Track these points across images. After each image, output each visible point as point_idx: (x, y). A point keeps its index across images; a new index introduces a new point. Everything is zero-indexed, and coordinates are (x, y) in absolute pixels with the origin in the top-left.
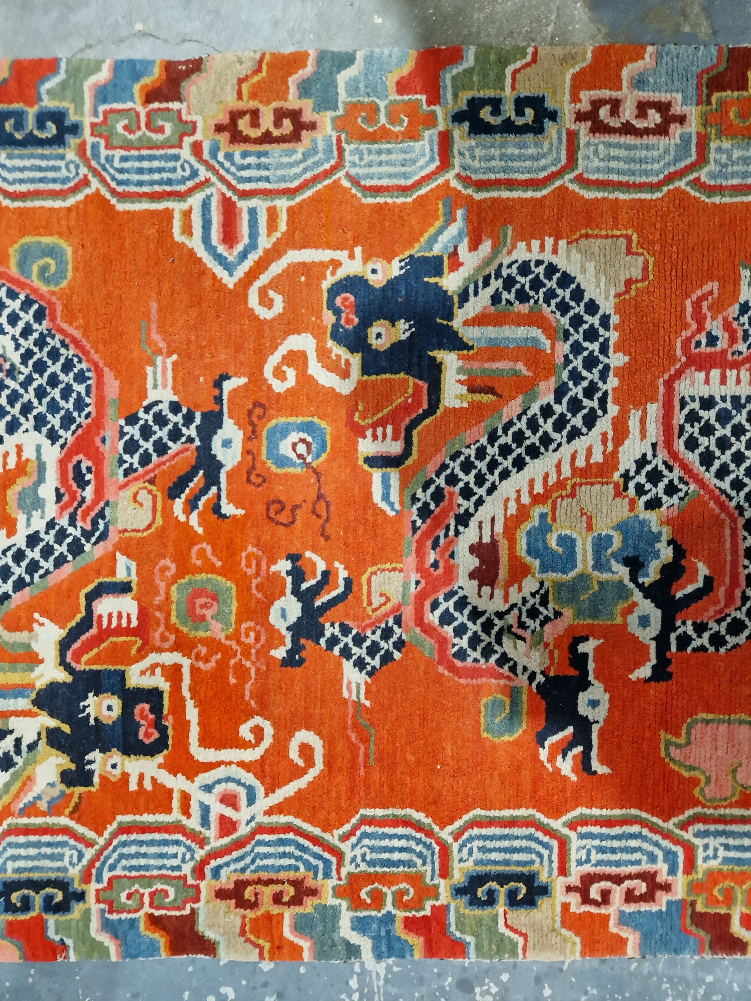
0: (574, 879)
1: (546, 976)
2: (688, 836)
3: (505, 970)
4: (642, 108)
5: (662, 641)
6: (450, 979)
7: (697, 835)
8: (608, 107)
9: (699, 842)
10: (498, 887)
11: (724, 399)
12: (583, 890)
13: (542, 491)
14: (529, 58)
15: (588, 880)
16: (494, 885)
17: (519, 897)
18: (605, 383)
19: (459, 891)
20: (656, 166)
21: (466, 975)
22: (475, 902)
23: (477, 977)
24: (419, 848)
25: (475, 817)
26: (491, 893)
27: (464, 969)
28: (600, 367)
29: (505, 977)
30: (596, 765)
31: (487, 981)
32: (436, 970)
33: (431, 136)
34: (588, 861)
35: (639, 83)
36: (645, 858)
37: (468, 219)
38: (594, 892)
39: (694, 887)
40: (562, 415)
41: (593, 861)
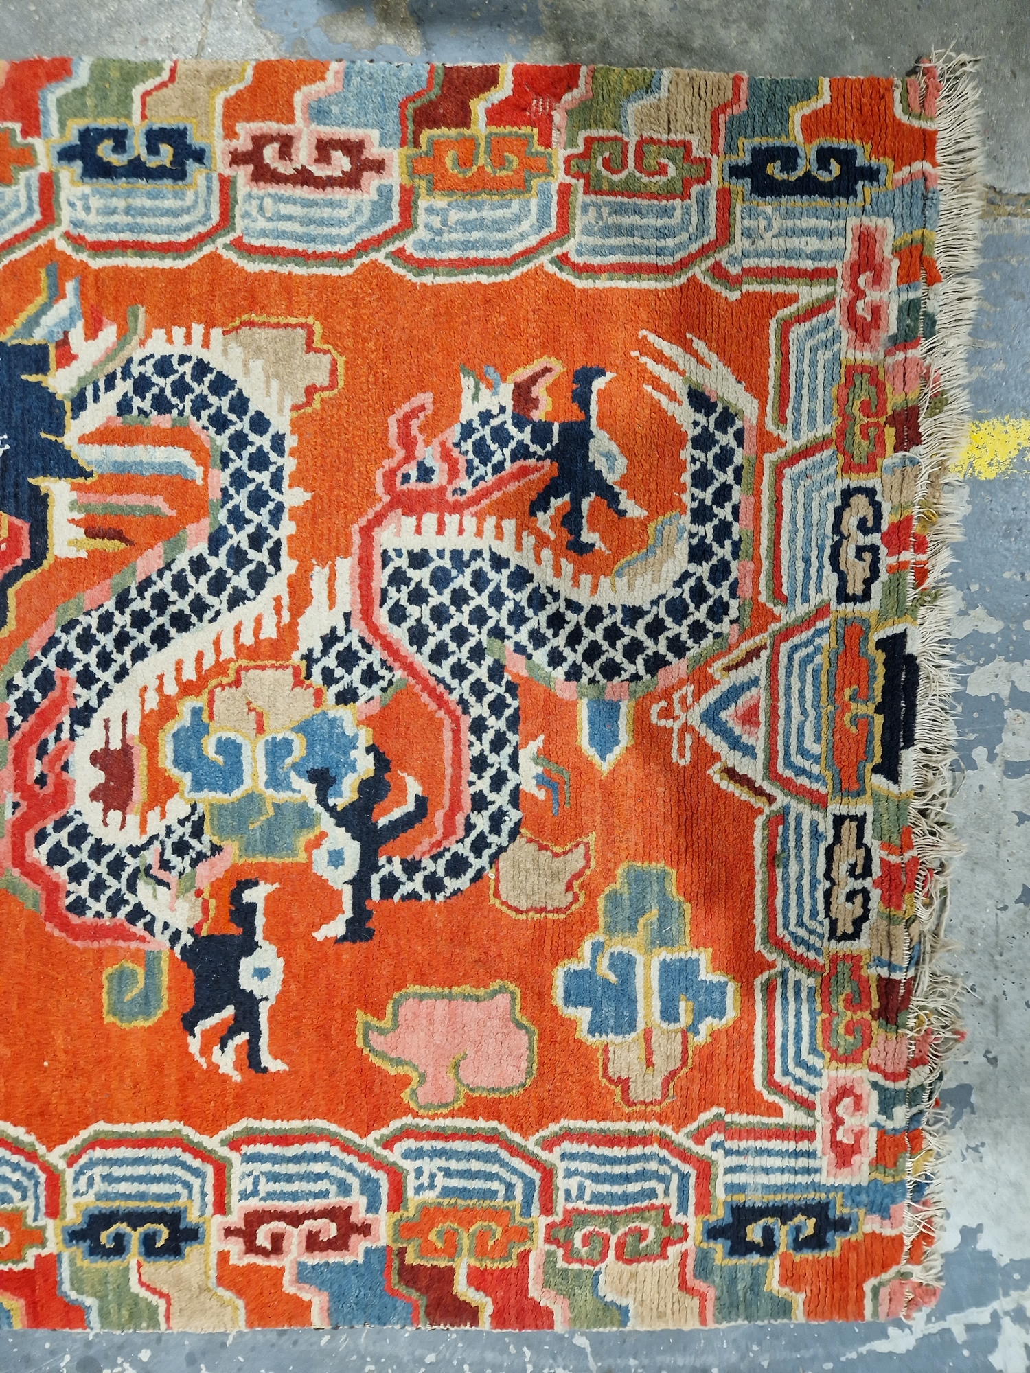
0: (235, 1219)
1: (204, 1353)
2: (394, 1156)
3: (146, 1346)
4: (324, 149)
5: (360, 884)
6: (67, 1358)
7: (406, 1155)
8: (276, 145)
9: (409, 1165)
10: (129, 1230)
11: (441, 554)
12: (247, 1232)
13: (194, 677)
14: (165, 75)
15: (255, 1220)
16: (123, 1227)
17: (158, 1245)
18: (277, 528)
19: (75, 1236)
20: (345, 231)
21: (91, 1353)
22: (97, 1250)
23: (106, 1357)
24: (16, 1177)
25: (97, 1133)
26: (119, 1238)
27: (88, 1344)
28: (271, 506)
29: (145, 1355)
30: (267, 1060)
31: (120, 1360)
32: (47, 1345)
33: (28, 179)
34: (255, 1193)
35: (319, 113)
36: (333, 1189)
37: (82, 295)
38: (263, 1238)
39: (404, 1230)
40: (220, 572)
41: (262, 1194)
